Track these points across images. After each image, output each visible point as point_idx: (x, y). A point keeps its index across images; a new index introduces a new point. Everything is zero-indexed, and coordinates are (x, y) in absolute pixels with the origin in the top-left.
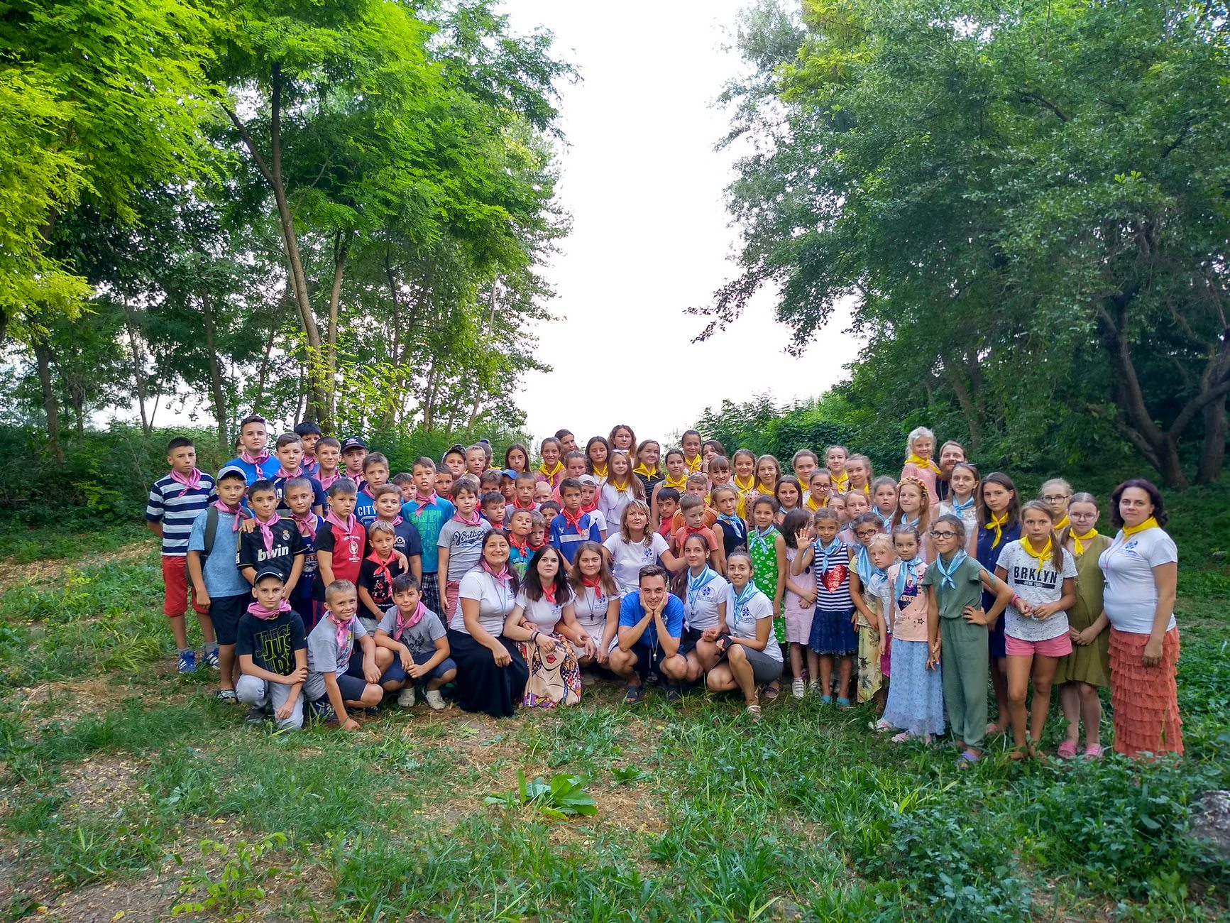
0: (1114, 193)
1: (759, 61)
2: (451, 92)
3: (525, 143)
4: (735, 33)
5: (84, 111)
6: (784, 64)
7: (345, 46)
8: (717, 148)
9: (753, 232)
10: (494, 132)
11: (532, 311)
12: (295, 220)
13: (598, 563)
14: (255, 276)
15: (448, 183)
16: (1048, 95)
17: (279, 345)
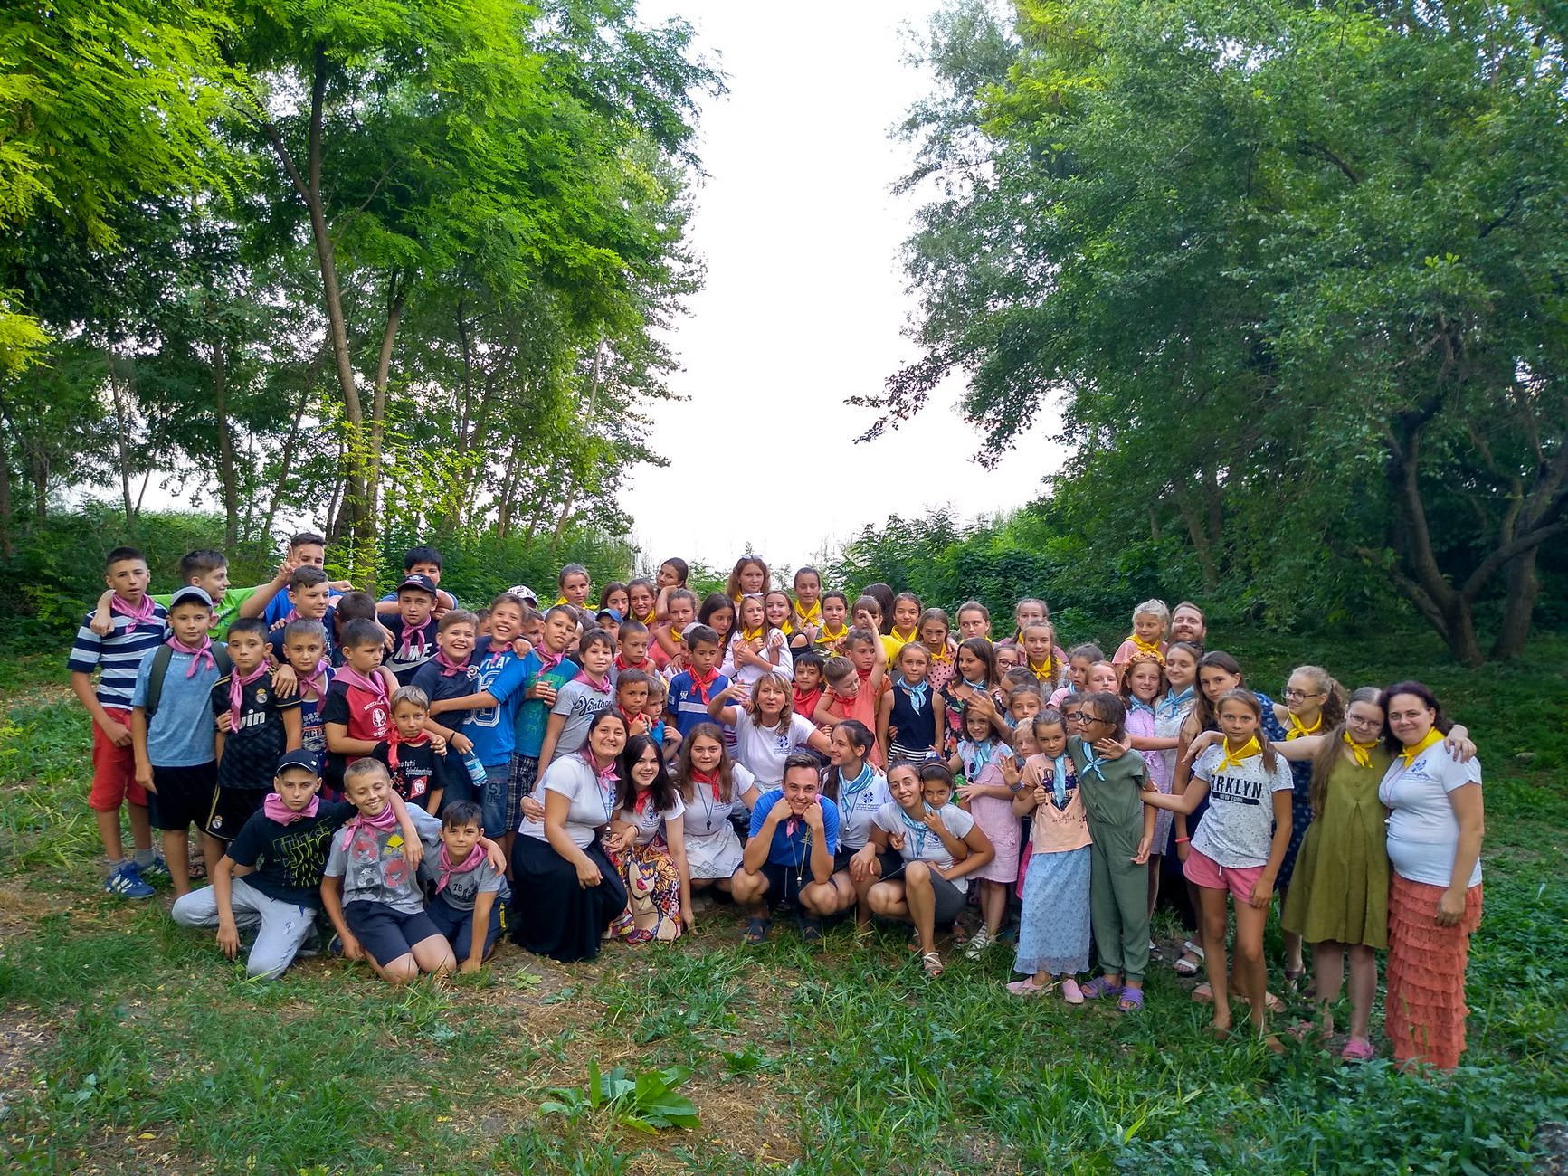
0: (1423, 282)
1: (958, 80)
2: (555, 96)
3: (649, 168)
4: (929, 41)
5: (46, 89)
6: (990, 85)
7: (413, 25)
8: (897, 190)
9: (937, 300)
10: (608, 152)
11: (647, 386)
12: (336, 252)
13: (718, 754)
14: (285, 322)
15: (544, 215)
16: (1335, 147)
17: (314, 413)
